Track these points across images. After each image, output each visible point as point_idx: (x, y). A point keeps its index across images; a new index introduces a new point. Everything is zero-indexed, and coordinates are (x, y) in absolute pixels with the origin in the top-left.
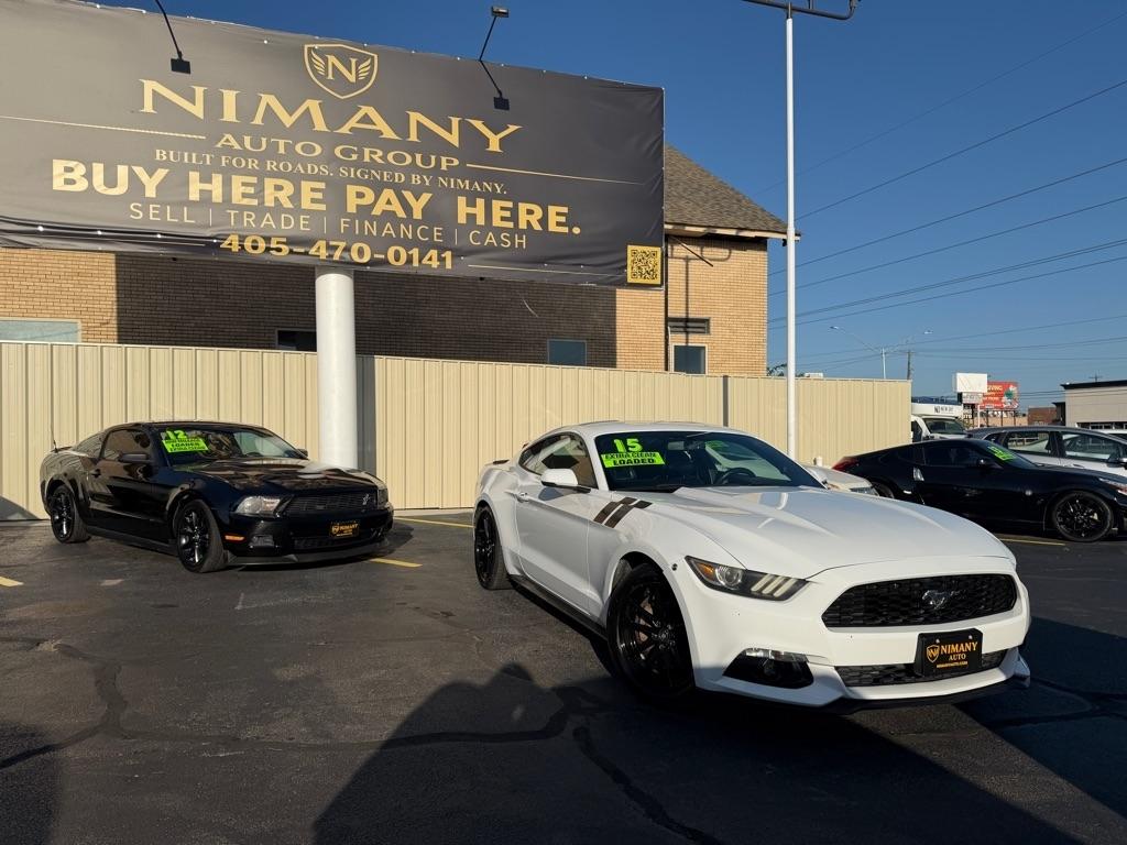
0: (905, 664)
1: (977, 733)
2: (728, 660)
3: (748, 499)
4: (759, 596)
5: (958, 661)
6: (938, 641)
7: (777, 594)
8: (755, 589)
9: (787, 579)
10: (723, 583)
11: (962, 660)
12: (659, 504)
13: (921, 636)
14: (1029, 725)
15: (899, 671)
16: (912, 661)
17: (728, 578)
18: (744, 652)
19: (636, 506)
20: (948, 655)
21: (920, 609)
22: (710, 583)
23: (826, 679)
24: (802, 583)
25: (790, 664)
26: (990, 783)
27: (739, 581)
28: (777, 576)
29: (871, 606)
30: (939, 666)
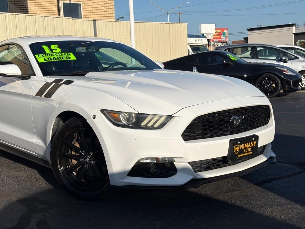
0: (222, 157)
1: (252, 189)
2: (130, 166)
4: (146, 128)
5: (248, 152)
6: (239, 142)
7: (156, 126)
8: (143, 124)
9: (162, 116)
10: (125, 123)
11: (249, 152)
12: (78, 82)
13: (231, 140)
14: (275, 182)
15: (219, 161)
16: (226, 155)
17: (128, 120)
18: (139, 161)
19: (64, 83)
20: (243, 150)
21: (228, 127)
22: (117, 123)
23: (185, 170)
24: (170, 117)
25: (164, 164)
26: (268, 212)
27: (134, 120)
28: (156, 115)
29: (206, 127)
30: (239, 156)
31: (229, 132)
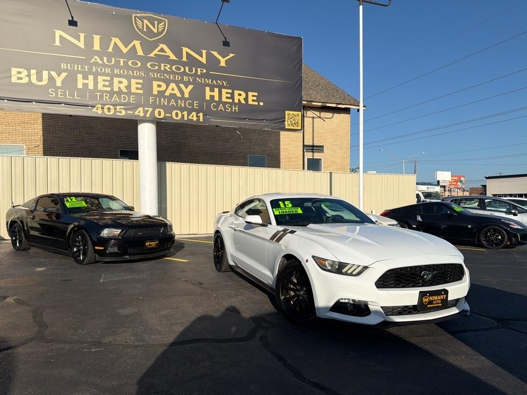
0: (413, 305)
1: (445, 337)
2: (332, 304)
3: (341, 229)
4: (346, 274)
5: (437, 304)
6: (428, 295)
7: (354, 273)
8: (344, 271)
9: (359, 266)
10: (329, 268)
11: (439, 303)
12: (300, 231)
13: (420, 292)
14: (469, 333)
15: (410, 309)
16: (416, 304)
17: (332, 266)
18: (339, 300)
19: (289, 232)
20: (432, 301)
21: (420, 280)
22: (323, 267)
23: (377, 312)
24: (366, 268)
25: (360, 305)
26: (451, 359)
27: (337, 267)
28: (354, 265)
29: (398, 279)
30: (428, 306)
31: (421, 284)
